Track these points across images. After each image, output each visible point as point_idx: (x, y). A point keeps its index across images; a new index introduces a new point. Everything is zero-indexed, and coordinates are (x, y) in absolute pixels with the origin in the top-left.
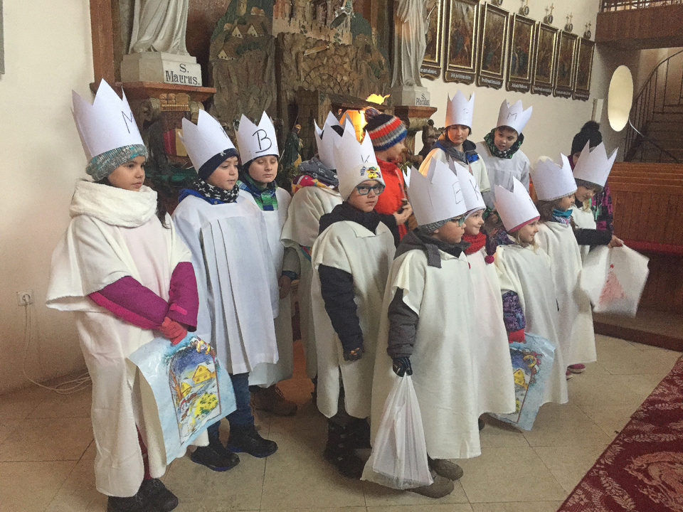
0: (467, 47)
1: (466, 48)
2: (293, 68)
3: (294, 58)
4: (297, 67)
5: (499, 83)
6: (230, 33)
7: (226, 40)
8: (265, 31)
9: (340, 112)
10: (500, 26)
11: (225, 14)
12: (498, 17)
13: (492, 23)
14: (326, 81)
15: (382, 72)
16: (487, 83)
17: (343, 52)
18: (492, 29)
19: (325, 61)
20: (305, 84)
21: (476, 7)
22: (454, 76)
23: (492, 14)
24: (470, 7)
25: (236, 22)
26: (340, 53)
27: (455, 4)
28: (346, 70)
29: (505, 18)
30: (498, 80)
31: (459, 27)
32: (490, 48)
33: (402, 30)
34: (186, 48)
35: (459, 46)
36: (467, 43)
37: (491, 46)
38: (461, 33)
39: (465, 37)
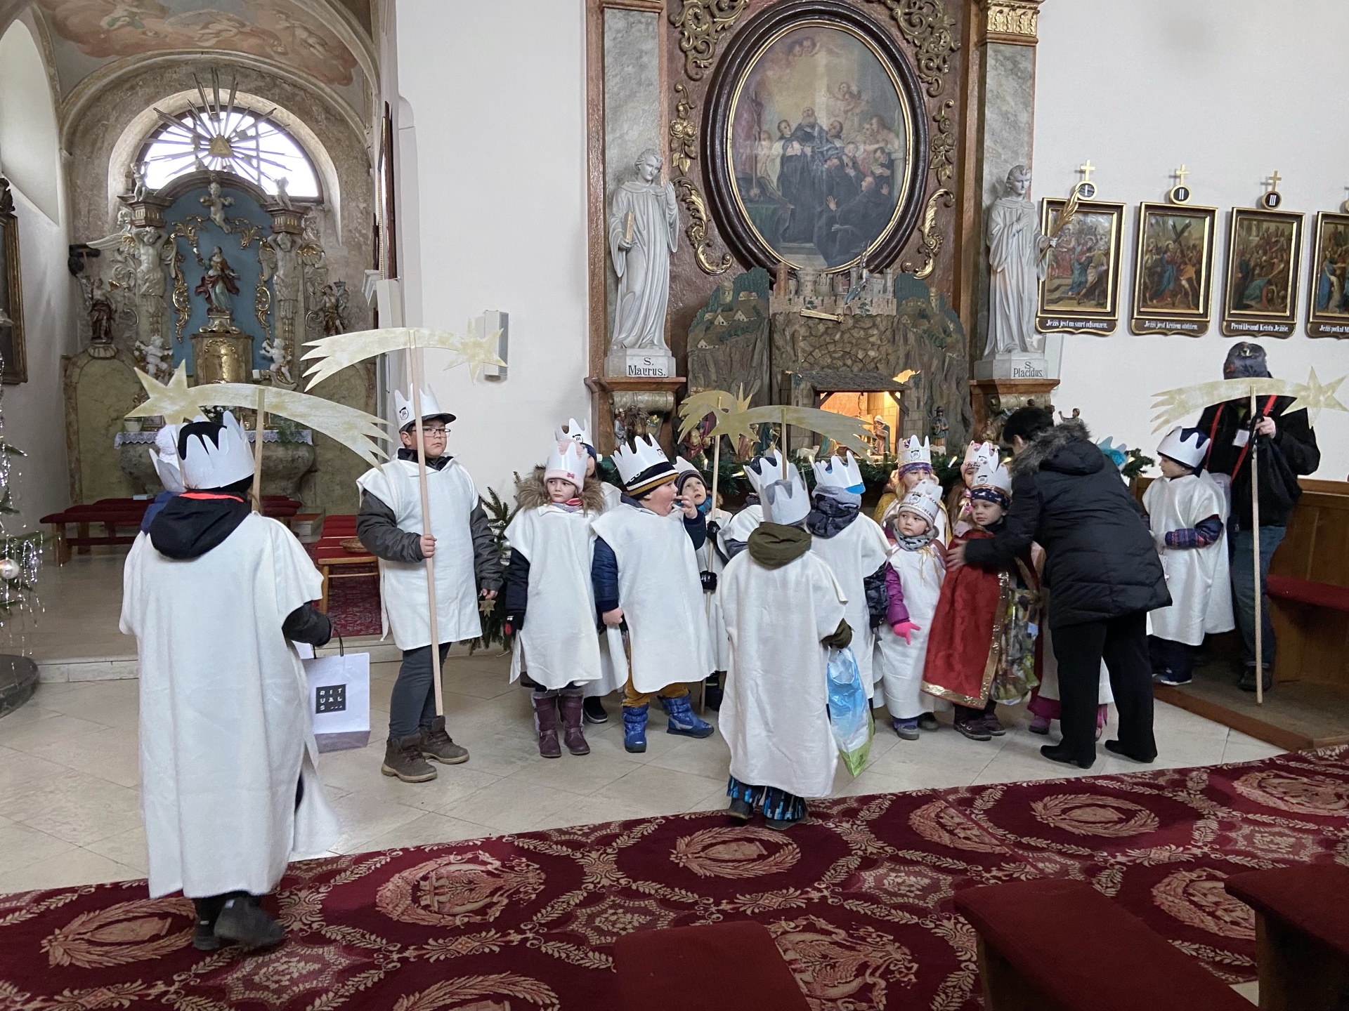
0: (1189, 280)
1: (1184, 283)
2: (789, 349)
3: (788, 337)
4: (794, 349)
5: (1286, 329)
6: (711, 322)
7: (708, 329)
8: (758, 314)
9: (822, 396)
10: (1282, 239)
11: (707, 305)
12: (1273, 226)
13: (1258, 236)
14: (838, 359)
15: (949, 340)
16: (1248, 330)
17: (868, 324)
18: (1256, 246)
19: (838, 337)
20: (806, 365)
21: (1208, 220)
22: (1153, 325)
23: (1255, 222)
24: (1194, 221)
25: (719, 311)
26: (863, 325)
27: (1153, 221)
28: (873, 345)
29: (1295, 225)
30: (1279, 324)
31: (1165, 252)
32: (1253, 275)
33: (997, 281)
34: (659, 341)
35: (1165, 280)
36: (1187, 276)
37: (1257, 272)
38: (1172, 262)
39: (1182, 267)
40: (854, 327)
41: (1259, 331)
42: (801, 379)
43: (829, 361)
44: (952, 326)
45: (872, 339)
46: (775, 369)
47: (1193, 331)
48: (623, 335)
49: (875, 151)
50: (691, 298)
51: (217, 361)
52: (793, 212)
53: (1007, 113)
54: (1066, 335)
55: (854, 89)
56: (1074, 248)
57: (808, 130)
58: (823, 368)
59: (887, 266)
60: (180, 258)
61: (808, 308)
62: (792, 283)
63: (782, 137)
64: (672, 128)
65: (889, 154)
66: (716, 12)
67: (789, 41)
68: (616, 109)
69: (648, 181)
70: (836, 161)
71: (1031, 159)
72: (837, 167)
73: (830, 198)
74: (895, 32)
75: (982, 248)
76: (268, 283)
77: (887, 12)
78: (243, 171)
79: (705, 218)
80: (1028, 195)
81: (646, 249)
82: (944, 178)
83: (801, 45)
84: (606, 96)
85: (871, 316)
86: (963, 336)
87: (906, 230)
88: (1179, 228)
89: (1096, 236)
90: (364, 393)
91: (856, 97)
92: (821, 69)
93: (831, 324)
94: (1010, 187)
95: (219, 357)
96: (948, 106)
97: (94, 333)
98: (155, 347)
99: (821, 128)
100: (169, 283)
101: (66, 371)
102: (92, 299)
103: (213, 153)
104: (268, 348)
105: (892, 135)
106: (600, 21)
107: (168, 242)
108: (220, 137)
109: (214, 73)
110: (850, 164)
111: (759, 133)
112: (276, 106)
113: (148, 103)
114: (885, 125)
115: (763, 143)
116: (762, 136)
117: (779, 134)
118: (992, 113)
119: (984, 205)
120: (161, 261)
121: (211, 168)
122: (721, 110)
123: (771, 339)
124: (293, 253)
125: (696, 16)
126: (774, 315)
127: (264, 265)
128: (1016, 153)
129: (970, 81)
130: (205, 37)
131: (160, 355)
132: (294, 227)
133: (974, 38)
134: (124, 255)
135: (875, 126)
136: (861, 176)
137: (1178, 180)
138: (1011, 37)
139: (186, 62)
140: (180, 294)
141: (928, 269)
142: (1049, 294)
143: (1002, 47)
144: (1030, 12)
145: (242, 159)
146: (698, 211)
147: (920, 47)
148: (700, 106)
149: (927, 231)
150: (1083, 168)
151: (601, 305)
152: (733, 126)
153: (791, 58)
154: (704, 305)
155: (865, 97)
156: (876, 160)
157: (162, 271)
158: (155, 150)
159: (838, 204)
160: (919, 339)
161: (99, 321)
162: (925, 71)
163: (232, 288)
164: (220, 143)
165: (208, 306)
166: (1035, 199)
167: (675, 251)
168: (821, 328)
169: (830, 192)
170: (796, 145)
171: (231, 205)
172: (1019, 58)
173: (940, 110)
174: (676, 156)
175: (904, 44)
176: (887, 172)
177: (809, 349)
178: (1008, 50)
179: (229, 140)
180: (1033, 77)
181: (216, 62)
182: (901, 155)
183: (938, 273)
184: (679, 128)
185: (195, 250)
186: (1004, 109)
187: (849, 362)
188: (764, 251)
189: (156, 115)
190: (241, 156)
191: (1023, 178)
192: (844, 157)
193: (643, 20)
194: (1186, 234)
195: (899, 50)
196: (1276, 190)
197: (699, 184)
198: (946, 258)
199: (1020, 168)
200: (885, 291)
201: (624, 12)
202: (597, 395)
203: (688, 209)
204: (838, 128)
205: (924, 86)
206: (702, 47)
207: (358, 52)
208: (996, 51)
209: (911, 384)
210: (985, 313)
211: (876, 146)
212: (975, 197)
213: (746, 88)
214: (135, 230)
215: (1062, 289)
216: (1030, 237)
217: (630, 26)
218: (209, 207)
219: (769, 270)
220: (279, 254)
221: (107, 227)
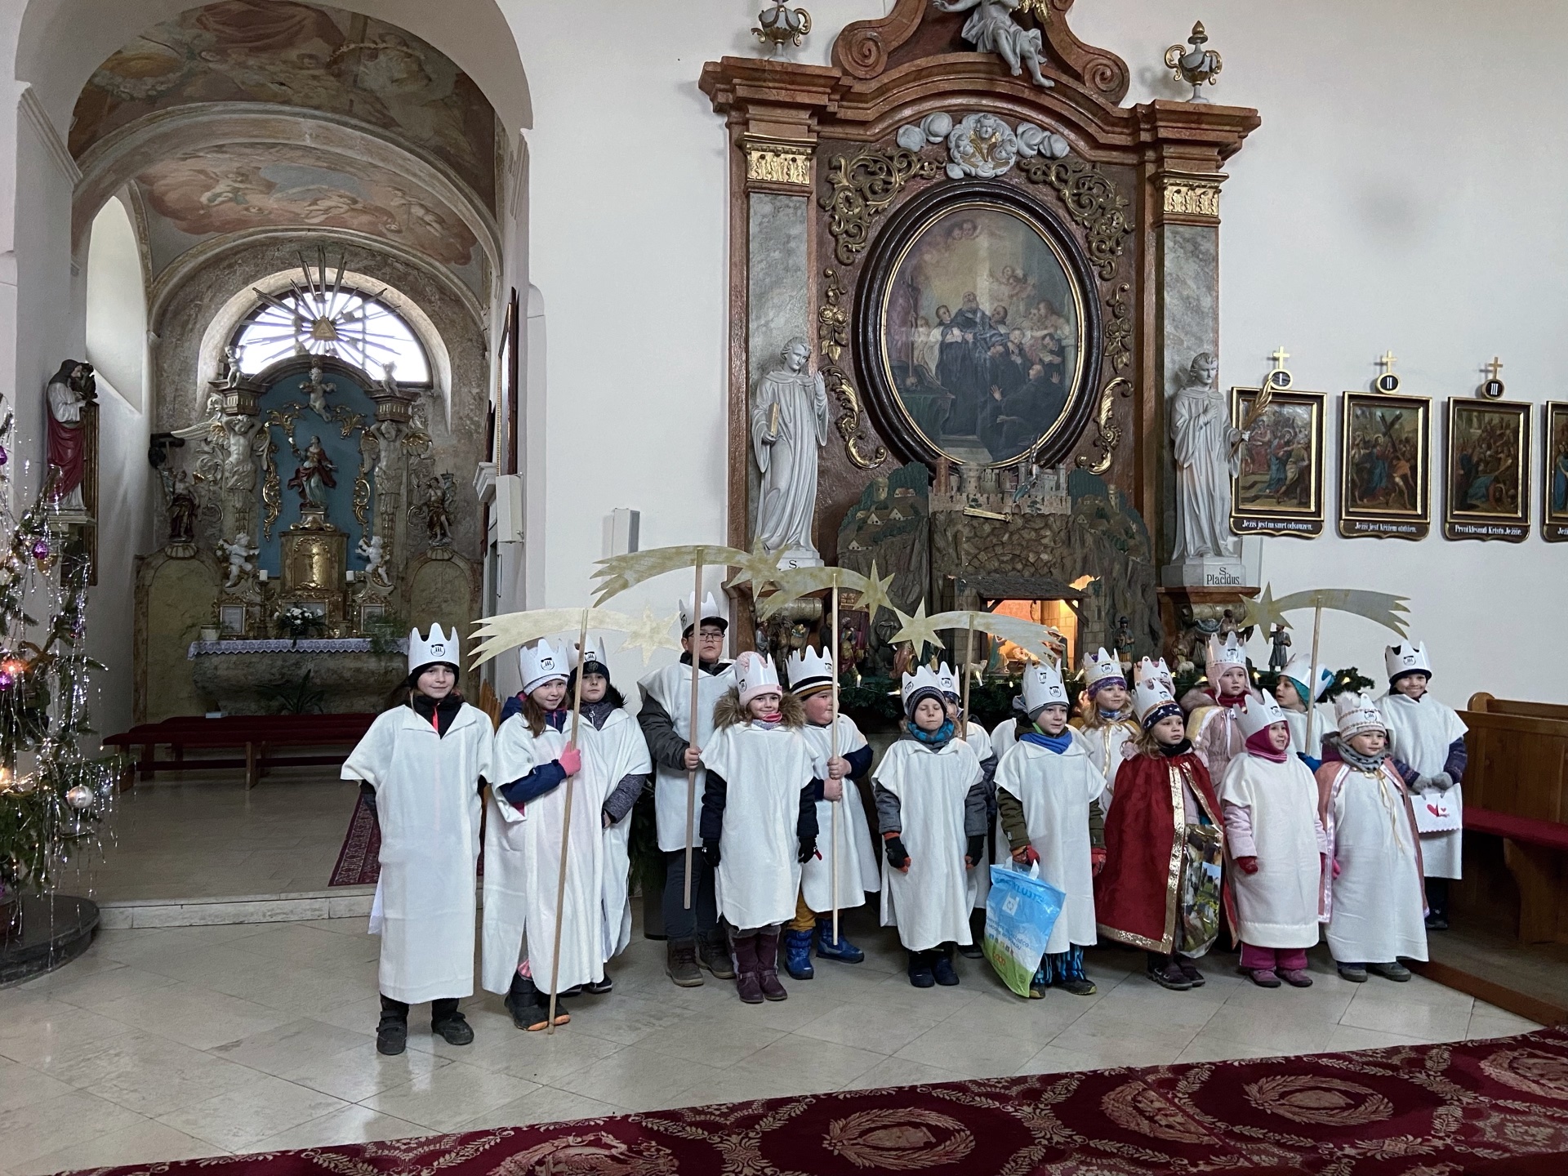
2: (951, 551)
3: (950, 539)
4: (957, 551)
6: (864, 521)
8: (916, 512)
9: (990, 604)
10: (1508, 432)
11: (859, 502)
12: (1496, 418)
13: (1480, 428)
14: (1006, 562)
15: (1132, 542)
16: (1475, 533)
17: (1039, 524)
18: (1478, 440)
19: (1006, 536)
20: (970, 569)
21: (1421, 411)
22: (1365, 527)
23: (1475, 414)
24: (1406, 413)
25: (873, 508)
26: (1033, 525)
27: (1359, 412)
28: (1046, 547)
29: (1522, 416)
30: (1510, 527)
31: (1374, 446)
32: (1477, 472)
33: (1184, 477)
34: (807, 542)
35: (1376, 478)
36: (1401, 472)
37: (1481, 468)
38: (1382, 457)
39: (1395, 462)
40: (1024, 528)
41: (1488, 535)
42: (965, 585)
43: (996, 564)
44: (1134, 527)
45: (1045, 541)
46: (935, 572)
47: (1411, 533)
48: (766, 536)
49: (1044, 338)
50: (841, 495)
51: (307, 561)
52: (954, 402)
53: (1188, 298)
54: (1265, 538)
55: (1019, 273)
56: (1270, 441)
57: (970, 315)
58: (989, 573)
59: (1059, 461)
60: (274, 448)
61: (971, 506)
62: (954, 479)
63: (941, 324)
64: (821, 314)
65: (1059, 341)
66: (869, 194)
67: (947, 224)
68: (761, 296)
69: (795, 371)
70: (1000, 349)
71: (1217, 345)
72: (1001, 355)
73: (994, 387)
74: (1062, 213)
75: (1166, 441)
76: (369, 475)
77: (1054, 193)
78: (347, 354)
79: (856, 409)
80: (1215, 385)
81: (792, 442)
82: (1120, 366)
83: (961, 228)
84: (751, 282)
85: (1042, 516)
86: (1148, 539)
87: (1079, 422)
88: (1389, 419)
89: (1294, 428)
90: (468, 597)
91: (1022, 281)
92: (983, 253)
93: (998, 525)
94: (1194, 376)
95: (311, 557)
96: (1123, 290)
97: (173, 530)
98: (241, 546)
99: (983, 313)
100: (260, 476)
101: (138, 572)
102: (173, 493)
103: (316, 336)
104: (365, 547)
105: (1062, 320)
106: (745, 206)
107: (261, 431)
108: (324, 319)
109: (319, 251)
110: (1017, 351)
111: (916, 319)
112: (385, 286)
113: (246, 283)
114: (1055, 310)
115: (921, 329)
116: (919, 323)
117: (938, 320)
118: (1171, 297)
119: (1166, 395)
120: (251, 453)
121: (313, 352)
122: (874, 296)
123: (931, 540)
124: (398, 444)
125: (847, 199)
126: (934, 514)
127: (366, 456)
128: (1200, 340)
129: (1147, 265)
130: (313, 214)
131: (245, 554)
132: (400, 415)
133: (1149, 219)
134: (212, 445)
135: (1043, 311)
136: (1028, 363)
137: (1385, 367)
138: (1192, 218)
139: (290, 240)
140: (271, 488)
141: (1106, 464)
142: (1243, 491)
143: (1181, 229)
144: (1211, 192)
145: (347, 342)
146: (849, 401)
147: (1091, 229)
148: (852, 291)
149: (1103, 422)
150: (1276, 355)
151: (742, 501)
152: (888, 312)
153: (950, 240)
154: (855, 502)
155: (1031, 281)
156: (1045, 347)
157: (253, 462)
158: (252, 332)
159: (1002, 394)
160: (1098, 542)
161: (179, 518)
162: (1097, 253)
163: (328, 480)
164: (324, 325)
165: (302, 501)
166: (1223, 389)
167: (823, 444)
168: (987, 528)
169: (994, 381)
170: (956, 331)
171: (332, 391)
172: (1199, 239)
173: (1114, 295)
174: (825, 343)
175: (1073, 227)
176: (1057, 360)
177: (973, 551)
178: (1186, 231)
179: (333, 323)
180: (1216, 259)
181: (323, 240)
182: (1072, 341)
183: (1117, 468)
184: (828, 314)
185: (290, 440)
186: (1185, 293)
187: (1019, 566)
188: (921, 444)
189: (255, 295)
190: (346, 339)
191: (1210, 366)
192: (1010, 344)
193: (791, 205)
194: (1397, 426)
195: (1069, 233)
196: (1498, 378)
197: (850, 372)
198: (1126, 452)
199: (1205, 356)
200: (1058, 487)
201: (770, 197)
202: (735, 601)
203: (838, 399)
204: (1002, 313)
205: (1096, 270)
206: (854, 231)
207: (479, 231)
208: (1175, 233)
209: (1091, 591)
210: (1172, 513)
211: (1046, 332)
212: (1156, 386)
213: (902, 272)
214: (225, 419)
215: (1259, 486)
216: (1219, 430)
217: (777, 210)
218: (309, 393)
219: (928, 465)
220: (382, 443)
221: (194, 415)
